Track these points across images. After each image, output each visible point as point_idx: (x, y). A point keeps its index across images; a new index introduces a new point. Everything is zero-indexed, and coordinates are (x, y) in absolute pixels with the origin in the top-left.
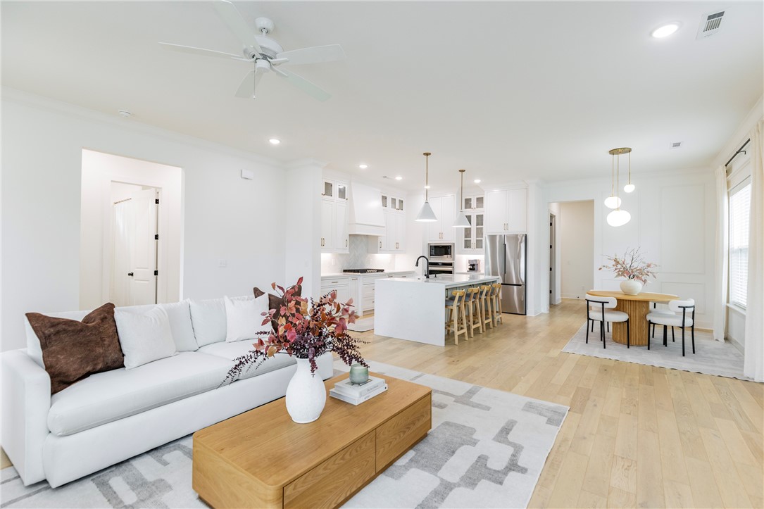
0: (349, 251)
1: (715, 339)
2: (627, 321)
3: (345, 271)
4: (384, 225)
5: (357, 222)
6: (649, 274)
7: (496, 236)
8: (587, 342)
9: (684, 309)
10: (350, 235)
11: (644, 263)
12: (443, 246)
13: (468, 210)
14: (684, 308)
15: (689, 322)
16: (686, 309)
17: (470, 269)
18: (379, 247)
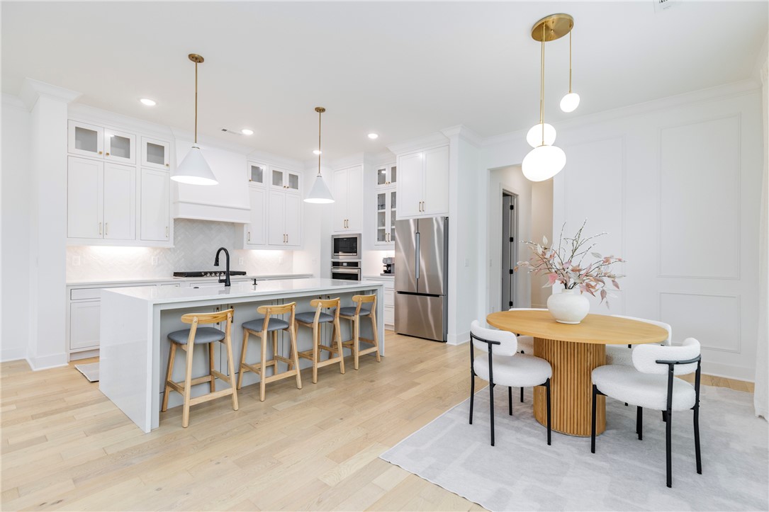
0: (174, 244)
1: (758, 413)
2: (547, 384)
3: (176, 274)
4: (249, 207)
5: (181, 199)
6: (605, 279)
7: (408, 221)
8: (471, 423)
9: (671, 369)
10: (176, 220)
11: (598, 255)
12: (349, 239)
13: (381, 186)
14: (671, 365)
15: (684, 397)
16: (676, 367)
17: (385, 272)
18: (245, 240)
